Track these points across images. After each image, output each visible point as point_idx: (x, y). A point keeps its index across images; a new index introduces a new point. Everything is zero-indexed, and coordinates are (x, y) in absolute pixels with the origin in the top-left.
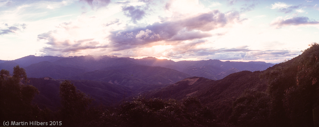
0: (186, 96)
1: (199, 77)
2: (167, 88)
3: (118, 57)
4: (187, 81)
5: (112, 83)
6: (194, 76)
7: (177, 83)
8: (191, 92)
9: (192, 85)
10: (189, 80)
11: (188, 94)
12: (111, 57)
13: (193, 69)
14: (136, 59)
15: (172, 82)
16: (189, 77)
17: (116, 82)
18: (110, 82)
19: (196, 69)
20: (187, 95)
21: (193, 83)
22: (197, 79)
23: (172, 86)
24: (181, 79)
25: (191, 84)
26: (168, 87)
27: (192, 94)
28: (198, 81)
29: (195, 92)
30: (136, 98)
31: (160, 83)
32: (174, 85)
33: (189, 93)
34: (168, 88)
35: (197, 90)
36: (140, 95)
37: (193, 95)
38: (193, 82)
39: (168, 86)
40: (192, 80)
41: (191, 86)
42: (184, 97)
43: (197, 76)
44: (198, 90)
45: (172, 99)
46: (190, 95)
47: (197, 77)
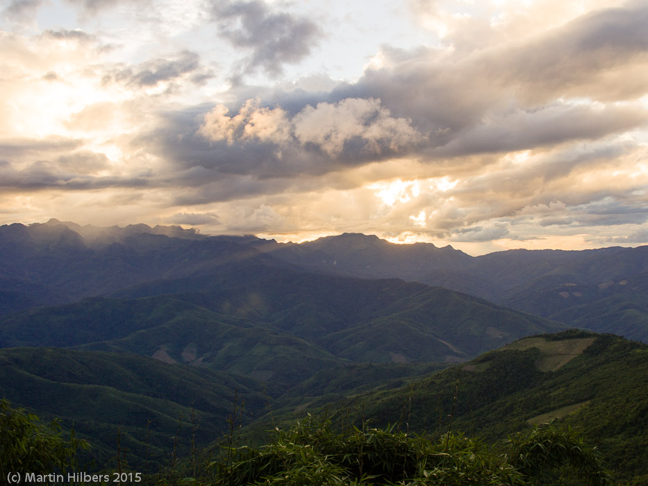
0: (526, 426)
1: (595, 335)
2: (433, 383)
3: (201, 233)
4: (534, 349)
5: (171, 361)
6: (570, 327)
7: (483, 361)
8: (554, 409)
9: (559, 373)
10: (541, 344)
11: (535, 415)
12: (168, 234)
13: (565, 295)
14: (286, 242)
15: (457, 355)
16: (544, 332)
17: (189, 355)
18: (163, 356)
19: (578, 295)
20: (530, 421)
21: (564, 362)
22: (582, 345)
23: (459, 373)
24: (499, 340)
25: (549, 366)
26: (439, 376)
27: (559, 415)
28: (590, 352)
29: (575, 410)
30: (287, 428)
31: (400, 359)
32: (469, 368)
33: (543, 412)
34: (438, 381)
35: (582, 401)
36: (303, 415)
37: (562, 421)
38: (561, 356)
39: (434, 373)
40: (559, 346)
41: (551, 375)
42: (520, 429)
43: (581, 329)
44: (590, 398)
45: (456, 434)
46: (546, 419)
47: (583, 335)
